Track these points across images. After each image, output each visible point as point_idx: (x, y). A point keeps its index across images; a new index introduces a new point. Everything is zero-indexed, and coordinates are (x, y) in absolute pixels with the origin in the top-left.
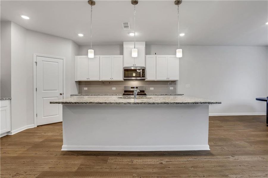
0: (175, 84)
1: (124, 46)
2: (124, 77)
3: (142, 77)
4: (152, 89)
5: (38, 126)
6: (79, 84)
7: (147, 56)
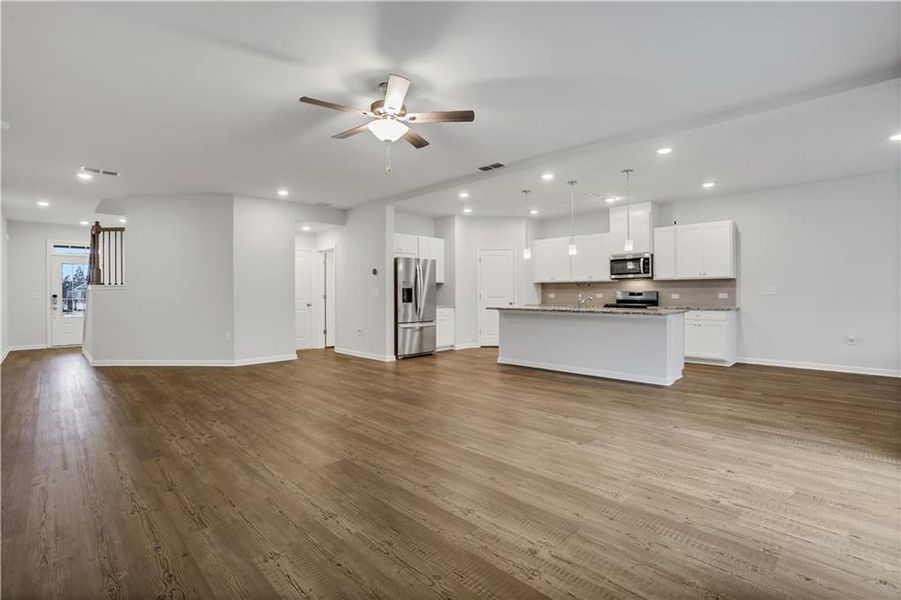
0: (734, 286)
1: (611, 216)
2: (612, 274)
3: (645, 273)
4: (675, 296)
5: (482, 347)
6: (542, 288)
7: (657, 230)
